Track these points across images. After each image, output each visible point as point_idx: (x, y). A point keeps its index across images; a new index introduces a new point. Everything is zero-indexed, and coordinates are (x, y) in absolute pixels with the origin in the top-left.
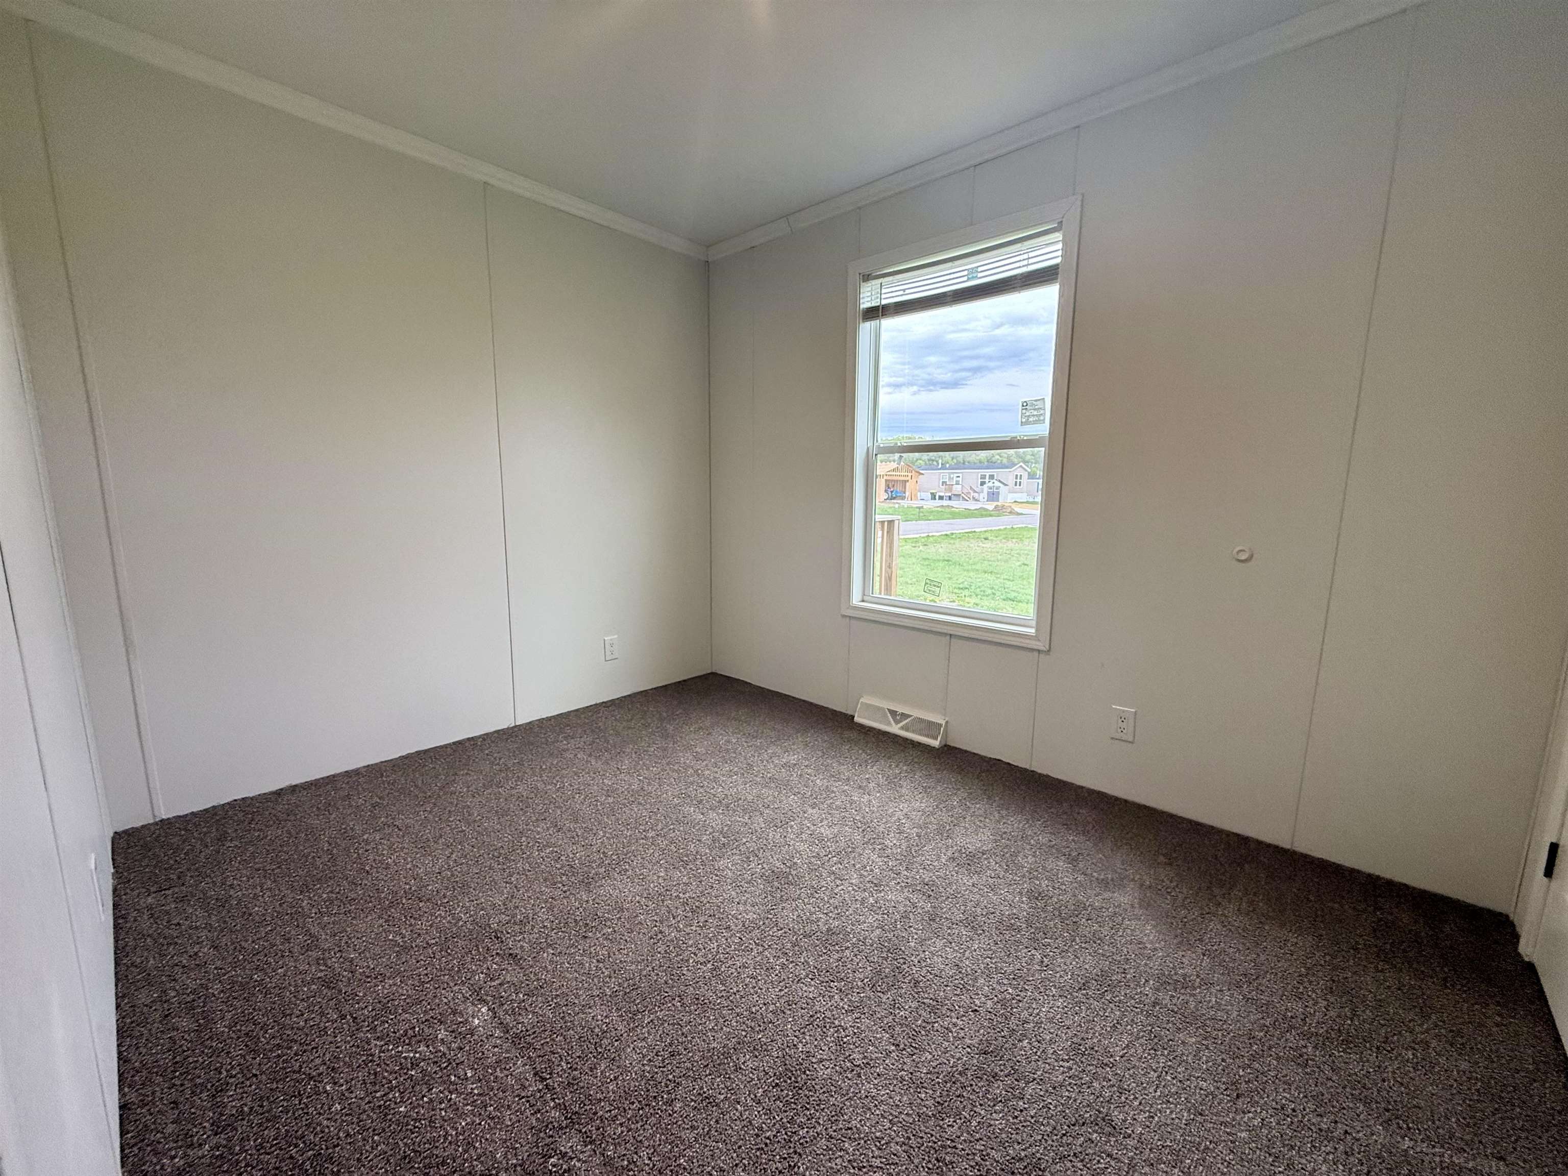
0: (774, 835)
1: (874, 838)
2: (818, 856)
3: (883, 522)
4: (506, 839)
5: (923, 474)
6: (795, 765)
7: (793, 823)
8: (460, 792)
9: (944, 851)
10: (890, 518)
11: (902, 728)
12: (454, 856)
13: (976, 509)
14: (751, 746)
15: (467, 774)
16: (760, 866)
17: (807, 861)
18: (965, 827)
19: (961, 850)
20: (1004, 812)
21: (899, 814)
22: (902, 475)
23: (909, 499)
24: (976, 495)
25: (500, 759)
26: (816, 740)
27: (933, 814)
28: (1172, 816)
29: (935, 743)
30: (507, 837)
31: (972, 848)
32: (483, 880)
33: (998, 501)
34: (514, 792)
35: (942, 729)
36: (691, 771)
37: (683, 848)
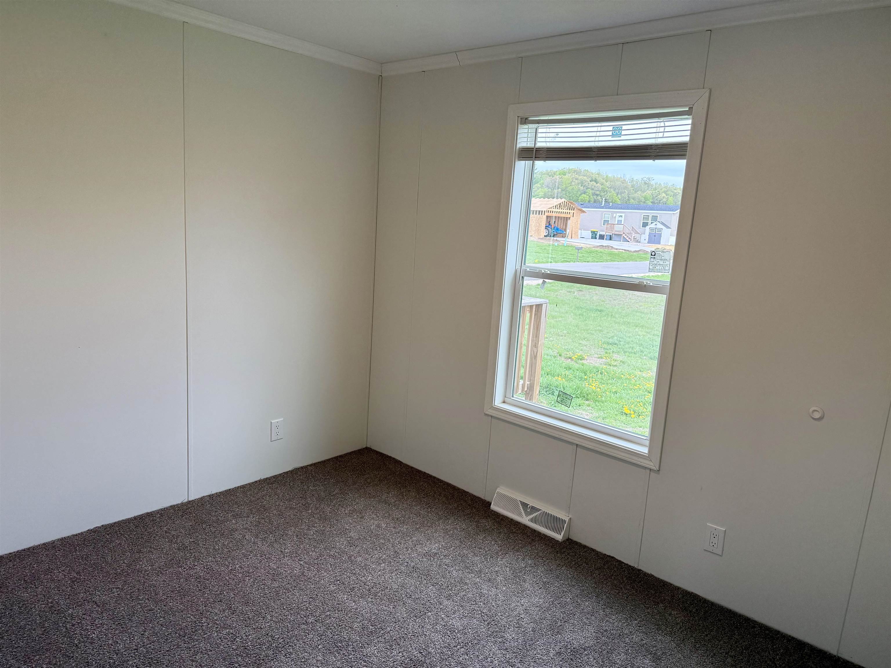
0: (412, 625)
1: (497, 632)
2: (448, 647)
3: (531, 307)
4: (189, 620)
5: (584, 212)
6: (436, 554)
7: (430, 614)
8: (145, 571)
9: (553, 646)
10: (538, 301)
11: (531, 520)
12: (146, 634)
13: (636, 251)
14: (399, 533)
15: (150, 551)
16: (400, 654)
17: (439, 651)
18: (573, 624)
19: (567, 646)
20: (608, 611)
21: (520, 609)
22: (564, 212)
23: (570, 236)
24: (637, 236)
25: (177, 537)
26: (456, 528)
27: (548, 609)
28: (747, 620)
29: (559, 537)
30: (190, 617)
31: (576, 645)
32: (173, 657)
33: (659, 243)
34: (192, 572)
35: (565, 525)
36: (344, 558)
37: (337, 635)
